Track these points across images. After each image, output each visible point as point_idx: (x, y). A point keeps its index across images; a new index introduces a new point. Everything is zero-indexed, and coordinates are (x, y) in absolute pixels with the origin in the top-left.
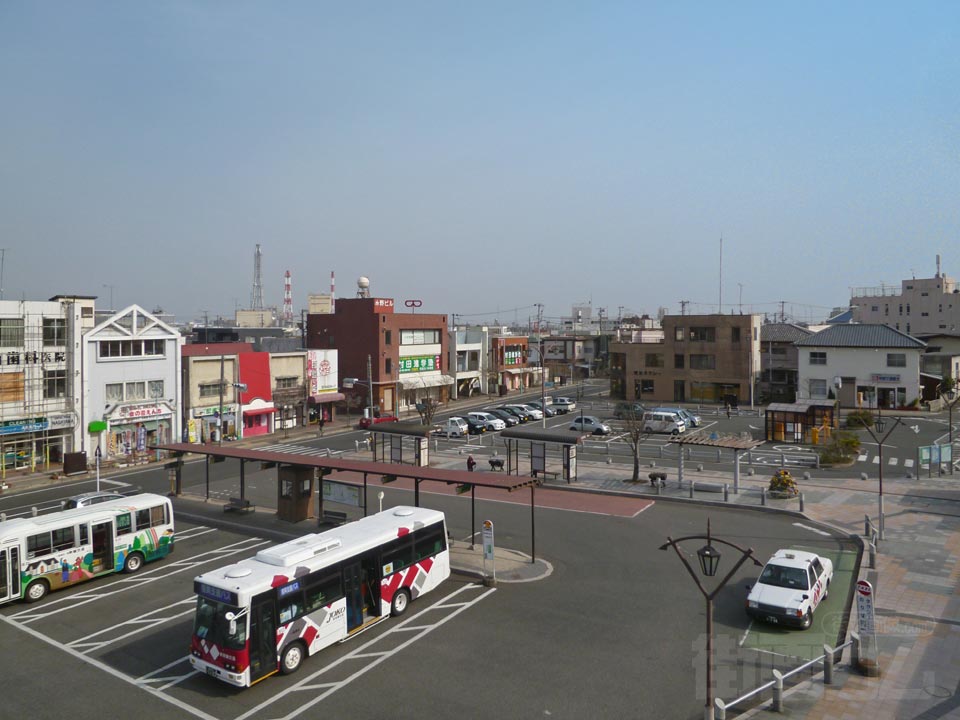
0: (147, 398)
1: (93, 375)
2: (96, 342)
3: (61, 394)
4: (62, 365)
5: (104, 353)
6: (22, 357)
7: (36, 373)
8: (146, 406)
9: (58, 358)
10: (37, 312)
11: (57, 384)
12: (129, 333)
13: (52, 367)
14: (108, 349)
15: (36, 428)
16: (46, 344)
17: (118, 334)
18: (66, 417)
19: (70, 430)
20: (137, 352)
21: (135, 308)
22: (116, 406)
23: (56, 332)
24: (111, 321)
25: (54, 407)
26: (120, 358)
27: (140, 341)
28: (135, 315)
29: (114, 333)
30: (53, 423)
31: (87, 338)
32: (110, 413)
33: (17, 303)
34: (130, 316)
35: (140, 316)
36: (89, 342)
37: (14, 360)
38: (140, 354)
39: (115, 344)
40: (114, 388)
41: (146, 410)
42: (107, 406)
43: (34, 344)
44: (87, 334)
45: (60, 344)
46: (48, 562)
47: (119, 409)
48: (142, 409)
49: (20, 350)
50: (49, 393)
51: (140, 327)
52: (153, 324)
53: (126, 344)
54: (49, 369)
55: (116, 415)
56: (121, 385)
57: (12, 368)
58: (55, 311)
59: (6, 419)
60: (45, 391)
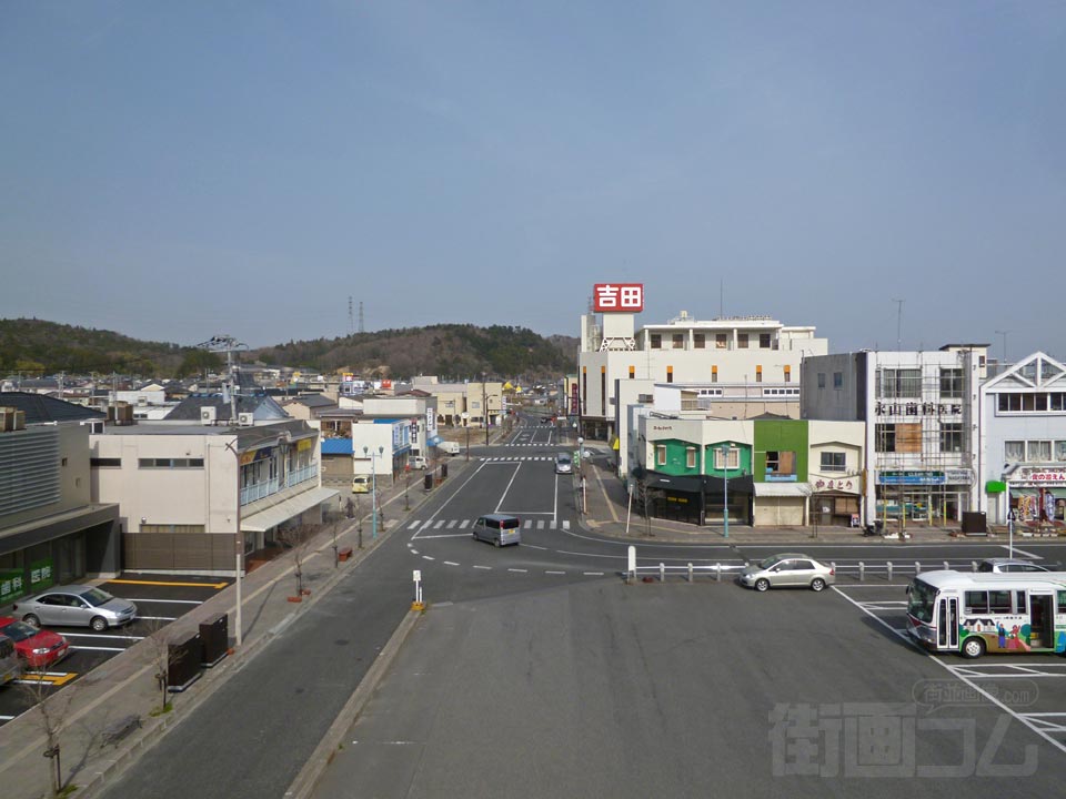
0: (1053, 460)
1: (991, 430)
2: (994, 394)
3: (957, 449)
4: (958, 419)
5: (1003, 406)
6: (920, 409)
7: (932, 425)
8: (1052, 470)
9: (955, 410)
10: (934, 362)
11: (954, 437)
12: (1031, 384)
13: (949, 419)
14: (1008, 402)
15: (932, 481)
16: (944, 394)
17: (1018, 385)
18: (962, 473)
19: (967, 488)
20: (1042, 406)
21: (1040, 356)
22: (1017, 467)
23: (953, 383)
24: (1012, 370)
25: (951, 461)
26: (1021, 412)
27: (1046, 394)
28: (1040, 363)
29: (1014, 384)
30: (950, 478)
31: (985, 389)
32: (1010, 473)
33: (915, 354)
34: (1033, 365)
35: (1045, 364)
36: (987, 394)
37: (912, 410)
38: (1045, 408)
39: (1015, 397)
40: (1015, 446)
41: (1052, 474)
42: (1007, 466)
43: (932, 396)
44: (984, 389)
45: (956, 396)
46: (985, 622)
47: (1020, 470)
48: (1047, 472)
49: (918, 401)
50: (945, 447)
51: (1046, 376)
52: (1062, 374)
53: (1028, 396)
54: (947, 422)
55: (1017, 477)
56: (1022, 443)
57: (910, 419)
58: (951, 359)
59: (906, 469)
60: (942, 444)
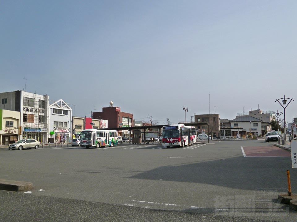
0: (63, 127)
1: (51, 118)
2: (52, 108)
3: (42, 123)
4: (43, 114)
5: (53, 112)
6: (34, 110)
7: (37, 115)
9: (43, 112)
11: (42, 119)
12: (59, 107)
14: (55, 111)
15: (38, 131)
16: (40, 107)
18: (45, 129)
19: (46, 133)
21: (61, 100)
22: (56, 128)
23: (43, 104)
24: (56, 103)
25: (41, 126)
26: (57, 114)
27: (62, 110)
29: (56, 107)
30: (42, 130)
32: (55, 129)
33: (33, 94)
34: (60, 102)
35: (62, 102)
37: (32, 110)
38: (62, 114)
40: (56, 122)
42: (54, 128)
43: (37, 107)
44: (50, 107)
45: (43, 108)
47: (57, 129)
48: (63, 130)
49: (33, 108)
50: (40, 122)
51: (63, 105)
52: (65, 105)
53: (59, 110)
54: (41, 115)
55: (56, 131)
57: (31, 113)
58: (42, 97)
59: (31, 127)
60: (39, 121)
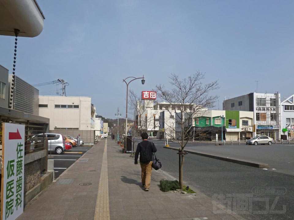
1: (283, 115)
2: (283, 105)
3: (274, 120)
4: (275, 112)
5: (285, 109)
6: (266, 109)
7: (269, 113)
9: (274, 110)
11: (274, 117)
12: (291, 102)
13: (272, 112)
14: (287, 108)
15: (270, 128)
16: (271, 105)
17: (289, 103)
18: (277, 126)
19: (278, 130)
22: (289, 125)
23: (274, 102)
24: (288, 99)
25: (273, 123)
26: (290, 111)
30: (274, 127)
32: (288, 126)
33: (264, 94)
34: (292, 98)
37: (264, 109)
39: (288, 106)
40: (288, 119)
42: (287, 124)
43: (268, 105)
44: (281, 104)
45: (274, 106)
47: (290, 126)
49: (265, 107)
50: (272, 119)
53: (291, 106)
55: (289, 127)
56: (290, 119)
57: (263, 112)
58: (273, 96)
60: (271, 119)
